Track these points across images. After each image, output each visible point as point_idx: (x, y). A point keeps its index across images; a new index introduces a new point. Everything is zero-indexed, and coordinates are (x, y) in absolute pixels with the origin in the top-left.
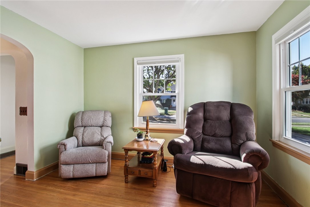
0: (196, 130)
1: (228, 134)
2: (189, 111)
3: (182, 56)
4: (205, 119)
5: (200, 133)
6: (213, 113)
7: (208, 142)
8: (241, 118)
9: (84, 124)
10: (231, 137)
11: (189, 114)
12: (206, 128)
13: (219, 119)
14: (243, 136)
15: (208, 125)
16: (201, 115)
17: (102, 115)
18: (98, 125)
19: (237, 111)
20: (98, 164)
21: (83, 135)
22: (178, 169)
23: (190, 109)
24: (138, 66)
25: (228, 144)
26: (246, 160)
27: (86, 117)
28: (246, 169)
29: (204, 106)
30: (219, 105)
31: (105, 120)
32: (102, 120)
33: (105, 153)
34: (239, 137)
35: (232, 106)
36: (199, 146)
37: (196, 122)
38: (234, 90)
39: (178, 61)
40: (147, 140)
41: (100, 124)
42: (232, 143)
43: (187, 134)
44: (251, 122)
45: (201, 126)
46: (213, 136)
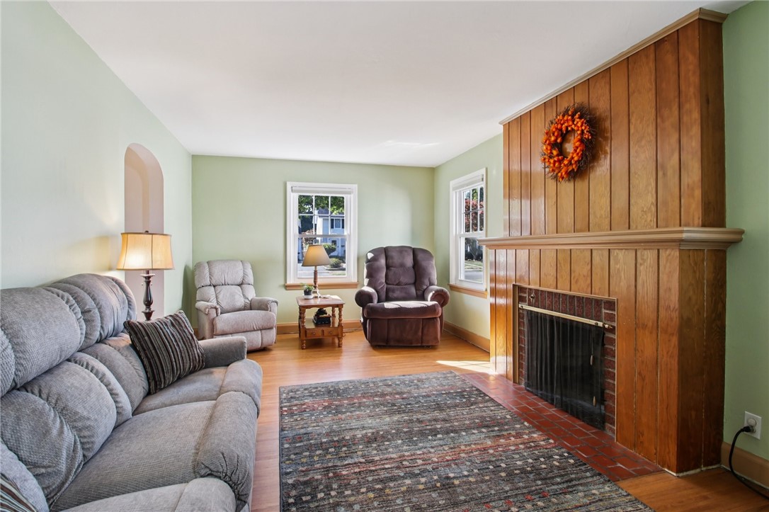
0: (379, 280)
1: (412, 281)
2: (369, 258)
3: (355, 187)
4: (388, 267)
5: (383, 283)
6: (396, 259)
7: (393, 291)
8: (424, 264)
9: (214, 282)
10: (415, 284)
11: (368, 261)
12: (390, 277)
13: (402, 265)
14: (427, 282)
15: (391, 273)
16: (383, 261)
17: (240, 266)
18: (236, 283)
19: (420, 256)
20: (263, 331)
21: (217, 297)
22: (371, 320)
23: (370, 256)
24: (292, 194)
25: (413, 290)
26: (432, 300)
27: (217, 270)
28: (434, 306)
29: (386, 251)
30: (402, 250)
31: (245, 274)
32: (241, 274)
33: (273, 316)
34: (422, 283)
35: (414, 251)
36: (383, 297)
37: (378, 270)
38: (414, 233)
39: (349, 193)
40: (316, 297)
41: (239, 281)
42: (416, 290)
43: (369, 285)
44: (432, 266)
45: (383, 274)
46: (397, 285)
